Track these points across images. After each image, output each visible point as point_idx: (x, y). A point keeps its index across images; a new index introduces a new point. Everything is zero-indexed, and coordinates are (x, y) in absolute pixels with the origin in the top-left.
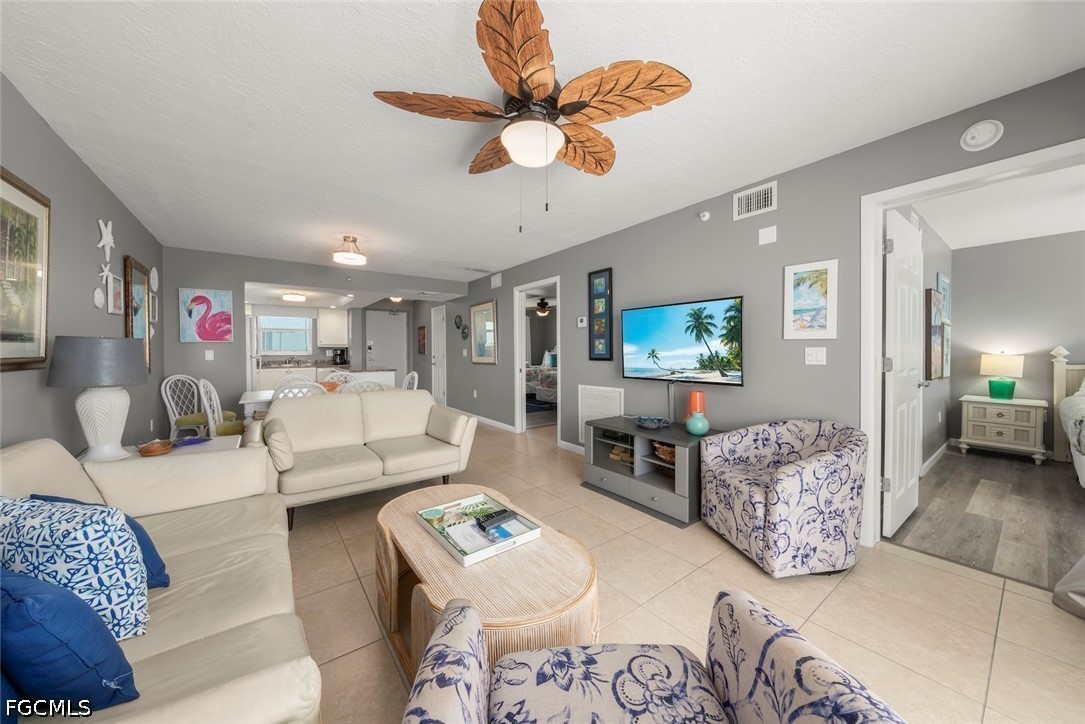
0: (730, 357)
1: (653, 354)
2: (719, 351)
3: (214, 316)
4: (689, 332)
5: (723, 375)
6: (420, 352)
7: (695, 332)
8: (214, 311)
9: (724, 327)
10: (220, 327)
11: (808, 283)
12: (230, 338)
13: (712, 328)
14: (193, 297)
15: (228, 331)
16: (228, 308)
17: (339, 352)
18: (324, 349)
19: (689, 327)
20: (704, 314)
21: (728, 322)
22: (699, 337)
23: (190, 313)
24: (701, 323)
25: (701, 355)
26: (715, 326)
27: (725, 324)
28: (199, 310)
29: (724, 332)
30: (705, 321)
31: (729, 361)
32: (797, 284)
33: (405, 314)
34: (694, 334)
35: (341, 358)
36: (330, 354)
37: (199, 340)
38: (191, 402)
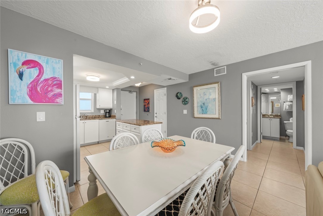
3: (46, 80)
6: (145, 111)
8: (45, 76)
10: (52, 91)
12: (61, 101)
14: (25, 59)
15: (60, 95)
16: (59, 74)
17: (108, 111)
18: (99, 109)
23: (21, 75)
28: (31, 74)
33: (135, 93)
35: (108, 114)
36: (102, 112)
37: (30, 102)
38: (21, 166)
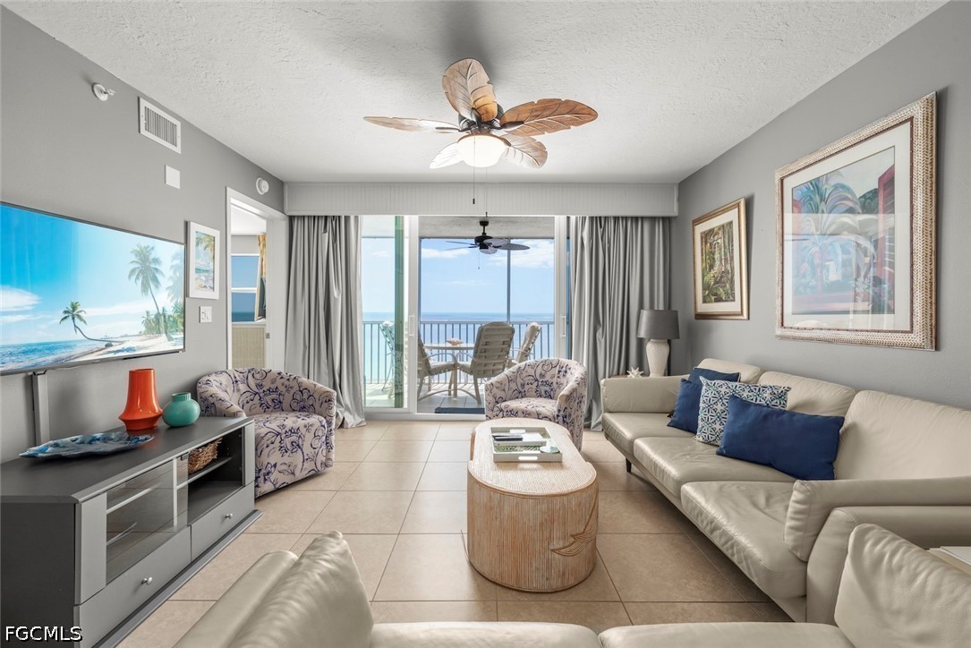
0: (176, 315)
1: (72, 313)
2: (167, 309)
4: (134, 277)
5: (170, 339)
7: (141, 279)
9: (171, 278)
11: (204, 245)
13: (159, 277)
19: (133, 271)
20: (152, 257)
21: (175, 272)
22: (145, 288)
24: (148, 268)
25: (148, 313)
26: (163, 275)
27: (171, 273)
29: (171, 283)
30: (153, 266)
31: (174, 319)
32: (197, 244)
34: (140, 282)
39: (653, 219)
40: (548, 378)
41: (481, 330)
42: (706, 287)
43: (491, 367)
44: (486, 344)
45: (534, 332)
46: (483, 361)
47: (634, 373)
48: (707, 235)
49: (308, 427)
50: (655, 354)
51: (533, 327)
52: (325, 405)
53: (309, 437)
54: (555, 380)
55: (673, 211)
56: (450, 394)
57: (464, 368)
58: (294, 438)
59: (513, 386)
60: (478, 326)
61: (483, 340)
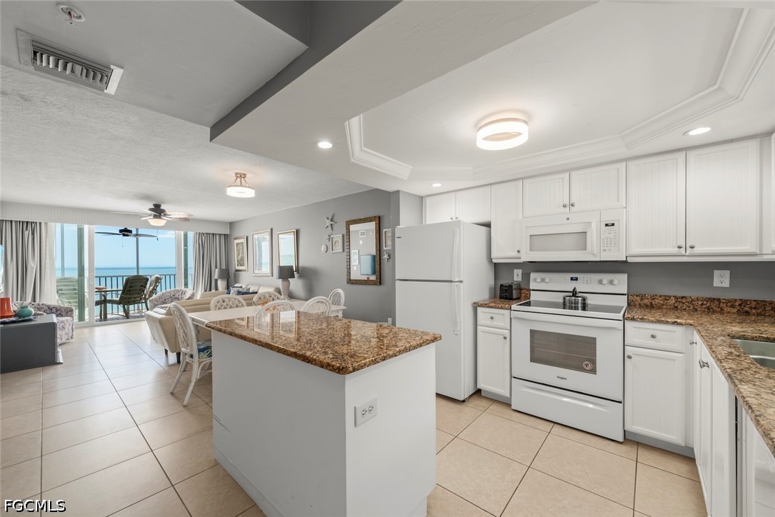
39: (220, 235)
40: (176, 296)
41: (128, 280)
42: (238, 261)
43: (133, 299)
44: (131, 287)
45: (158, 280)
46: (128, 296)
47: (213, 291)
48: (237, 244)
49: (67, 320)
50: (221, 284)
51: (157, 277)
52: (69, 313)
53: (67, 324)
54: (180, 297)
55: (228, 232)
56: (101, 317)
57: (112, 302)
58: (63, 324)
59: (161, 300)
60: (125, 278)
61: (129, 285)
